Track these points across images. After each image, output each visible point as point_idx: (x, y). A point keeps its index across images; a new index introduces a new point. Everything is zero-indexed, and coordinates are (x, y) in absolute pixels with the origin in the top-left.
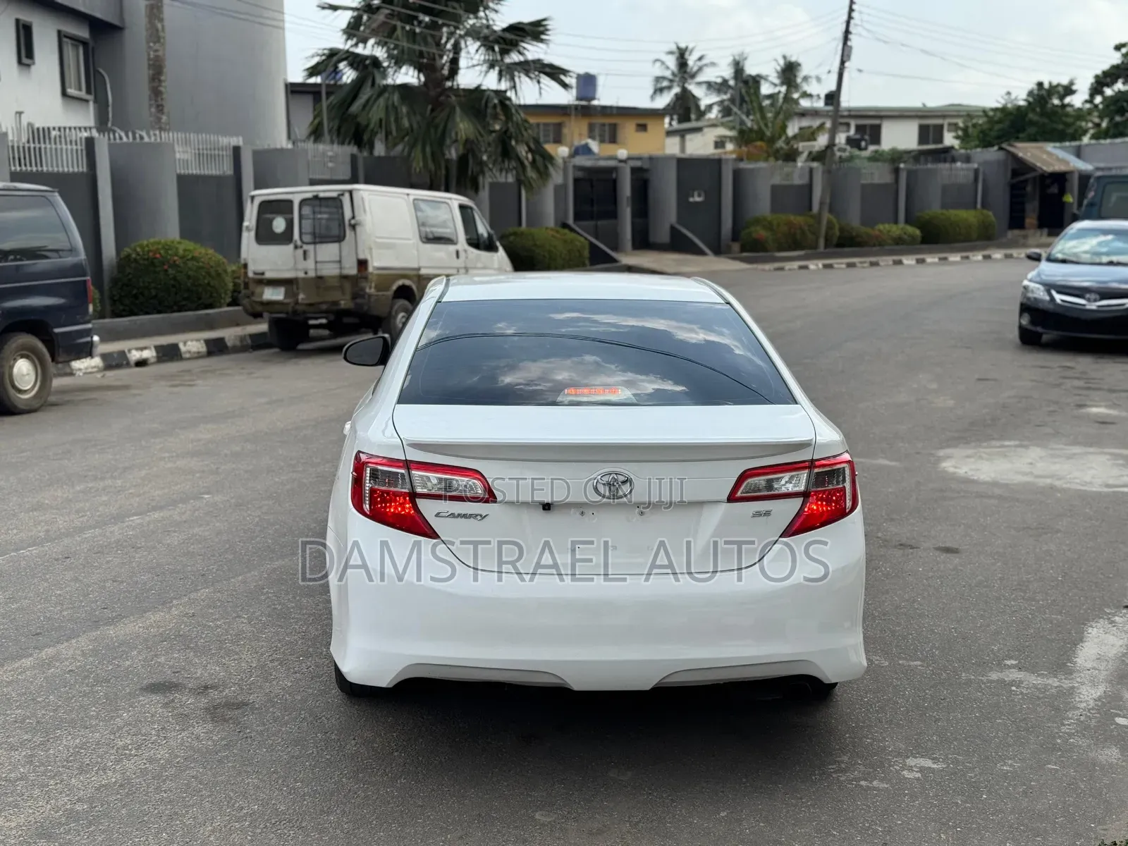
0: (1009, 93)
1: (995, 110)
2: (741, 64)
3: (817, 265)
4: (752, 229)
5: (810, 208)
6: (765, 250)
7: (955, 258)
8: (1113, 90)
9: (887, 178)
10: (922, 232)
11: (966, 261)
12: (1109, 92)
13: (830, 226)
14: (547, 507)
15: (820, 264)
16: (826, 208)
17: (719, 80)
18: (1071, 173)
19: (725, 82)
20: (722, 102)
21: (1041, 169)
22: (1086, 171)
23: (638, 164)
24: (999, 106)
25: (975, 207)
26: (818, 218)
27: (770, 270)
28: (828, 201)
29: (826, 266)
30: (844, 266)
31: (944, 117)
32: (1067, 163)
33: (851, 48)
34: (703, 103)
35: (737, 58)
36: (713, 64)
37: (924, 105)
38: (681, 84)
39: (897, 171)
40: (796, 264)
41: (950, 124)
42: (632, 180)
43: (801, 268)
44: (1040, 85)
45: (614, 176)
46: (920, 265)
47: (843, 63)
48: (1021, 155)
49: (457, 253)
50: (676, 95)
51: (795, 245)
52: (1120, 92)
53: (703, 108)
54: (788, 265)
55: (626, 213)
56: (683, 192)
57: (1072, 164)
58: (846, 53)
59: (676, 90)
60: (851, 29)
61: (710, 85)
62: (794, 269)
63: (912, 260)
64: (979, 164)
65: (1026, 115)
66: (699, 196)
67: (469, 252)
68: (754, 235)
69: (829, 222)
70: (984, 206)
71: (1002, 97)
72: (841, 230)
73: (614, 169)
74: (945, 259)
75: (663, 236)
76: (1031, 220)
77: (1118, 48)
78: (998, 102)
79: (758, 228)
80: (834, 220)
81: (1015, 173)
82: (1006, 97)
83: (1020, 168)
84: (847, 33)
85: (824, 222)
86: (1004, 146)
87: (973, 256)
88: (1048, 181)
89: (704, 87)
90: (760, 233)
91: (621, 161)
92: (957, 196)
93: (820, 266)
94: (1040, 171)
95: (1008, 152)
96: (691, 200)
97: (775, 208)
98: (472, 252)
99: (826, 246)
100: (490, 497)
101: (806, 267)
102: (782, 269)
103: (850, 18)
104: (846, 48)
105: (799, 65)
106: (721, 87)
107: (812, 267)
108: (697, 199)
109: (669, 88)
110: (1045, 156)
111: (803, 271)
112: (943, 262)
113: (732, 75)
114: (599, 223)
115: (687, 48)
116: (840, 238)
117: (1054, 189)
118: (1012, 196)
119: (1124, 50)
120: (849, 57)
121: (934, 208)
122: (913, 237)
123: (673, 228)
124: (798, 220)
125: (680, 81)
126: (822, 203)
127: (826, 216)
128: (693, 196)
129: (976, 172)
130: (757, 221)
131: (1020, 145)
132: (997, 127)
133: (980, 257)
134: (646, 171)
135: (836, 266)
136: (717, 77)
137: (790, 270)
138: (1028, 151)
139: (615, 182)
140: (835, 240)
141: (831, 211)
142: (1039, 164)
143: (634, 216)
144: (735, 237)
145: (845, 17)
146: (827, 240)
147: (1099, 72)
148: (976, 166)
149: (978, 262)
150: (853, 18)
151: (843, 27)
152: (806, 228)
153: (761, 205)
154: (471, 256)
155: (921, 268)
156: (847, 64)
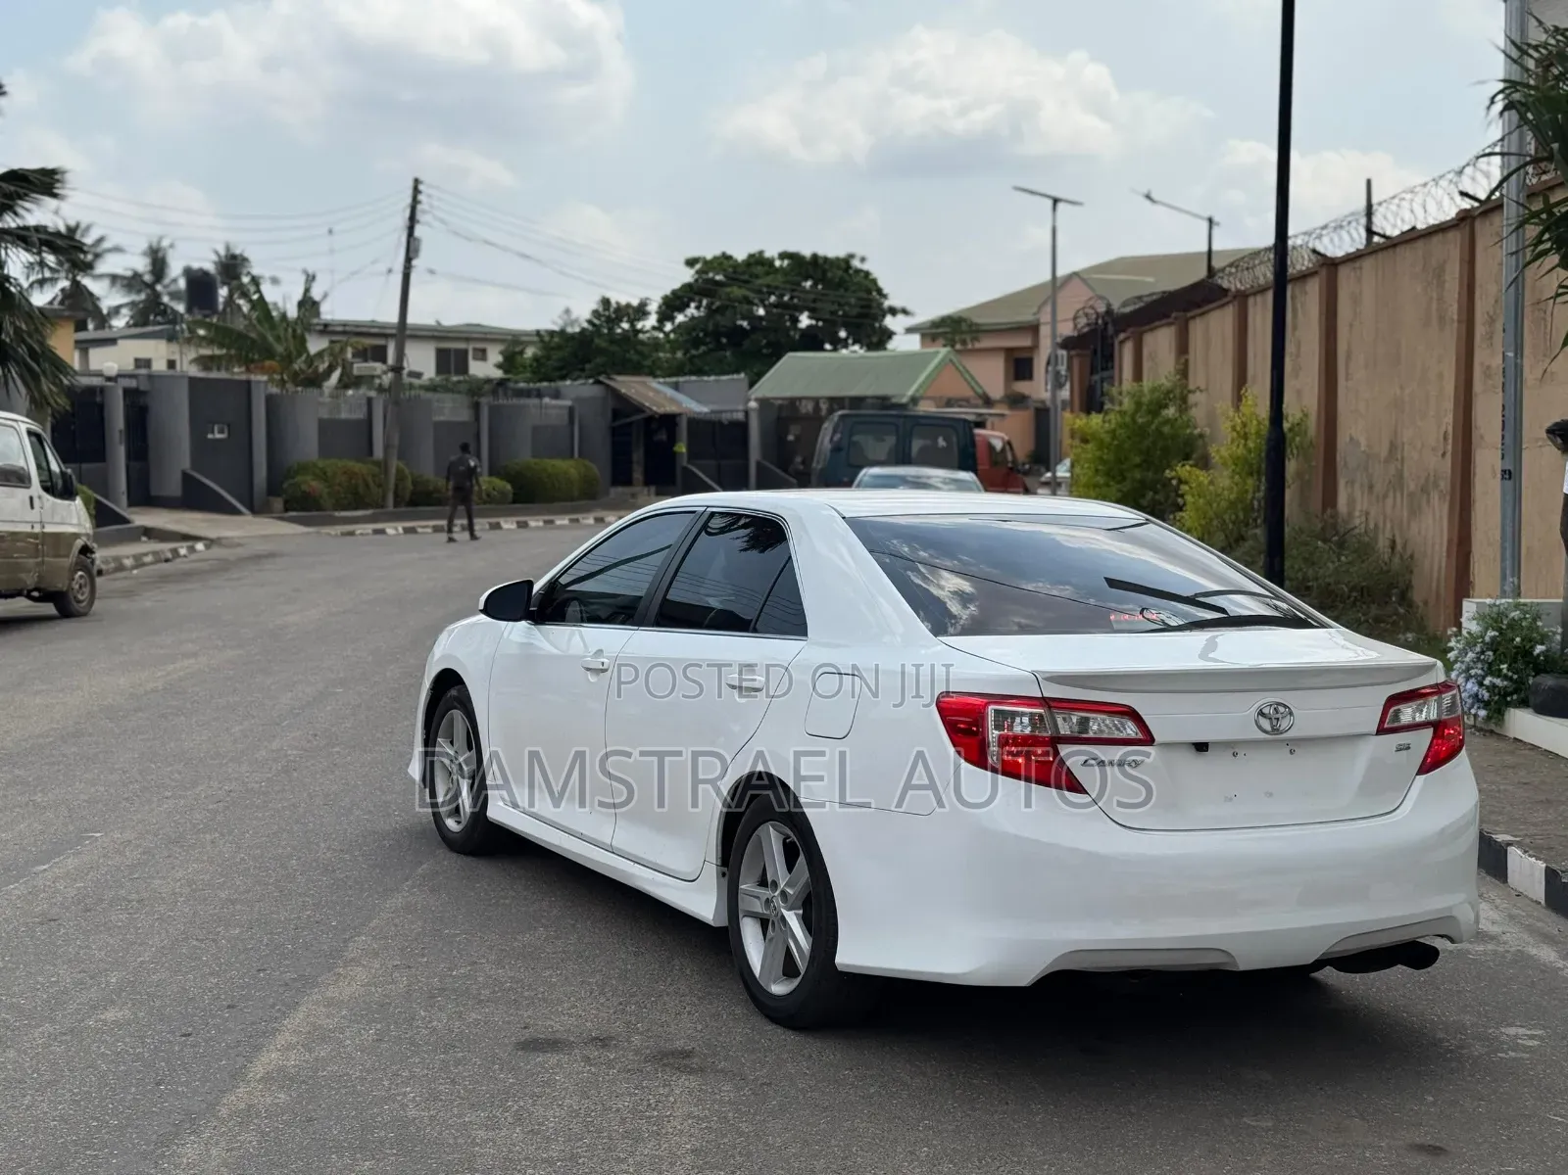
0: (567, 311)
1: (552, 333)
2: (160, 255)
3: (396, 529)
4: (299, 479)
5: (371, 452)
6: (319, 508)
7: (562, 521)
8: (686, 316)
9: (465, 415)
10: (513, 487)
11: (575, 524)
12: (680, 318)
13: (400, 477)
14: (1201, 747)
15: (400, 526)
16: (394, 452)
17: (129, 273)
18: (680, 415)
19: (136, 276)
20: (133, 304)
21: (651, 410)
22: (700, 413)
23: (132, 383)
24: (556, 328)
25: (572, 456)
26: (383, 465)
27: (336, 535)
28: (396, 441)
29: (407, 531)
30: (429, 530)
31: (468, 340)
32: (678, 403)
33: (418, 240)
34: (105, 306)
35: (155, 245)
36: (117, 249)
37: (438, 323)
38: (70, 276)
39: (476, 407)
40: (369, 527)
41: (475, 350)
42: (126, 406)
43: (377, 532)
44: (606, 302)
45: (98, 399)
46: (521, 530)
47: (408, 260)
48: (623, 391)
49: (31, 499)
50: (63, 290)
51: (358, 503)
52: (693, 318)
53: (105, 311)
54: (359, 529)
55: (119, 453)
56: (199, 426)
57: (684, 405)
58: (412, 248)
59: (65, 283)
60: (419, 216)
61: (114, 278)
62: (367, 534)
63: (512, 523)
64: (573, 400)
65: (592, 340)
66: (221, 431)
67: (45, 500)
68: (304, 487)
69: (399, 471)
70: (581, 454)
71: (560, 317)
72: (415, 483)
73: (102, 390)
74: (552, 522)
75: (173, 487)
76: (638, 474)
77: (691, 263)
78: (554, 323)
79: (308, 478)
80: (407, 471)
81: (616, 414)
82: (565, 317)
83: (623, 409)
84: (413, 220)
85: (393, 471)
86: (602, 378)
87: (583, 518)
88: (654, 426)
89: (106, 283)
90: (313, 485)
91: (109, 379)
92: (550, 441)
93: (401, 530)
94: (649, 413)
95: (608, 386)
96: (210, 436)
97: (325, 450)
98: (48, 500)
99: (396, 504)
100: (1148, 739)
101: (382, 532)
102: (351, 534)
103: (415, 202)
104: (412, 239)
105: (245, 260)
106: (132, 282)
107: (390, 531)
108: (218, 436)
109: (53, 280)
110: (651, 394)
111: (379, 537)
112: (549, 526)
113: (149, 268)
114: (85, 466)
115: (78, 226)
116: (413, 493)
117: (663, 436)
118: (614, 444)
119: (698, 266)
120: (417, 251)
121: (523, 456)
122: (503, 493)
123: (186, 477)
124: (357, 467)
125: (68, 271)
126: (387, 447)
127: (394, 464)
128: (213, 432)
129: (571, 410)
130: (304, 468)
131: (620, 378)
132: (556, 355)
133: (591, 521)
134: (144, 393)
135: (420, 530)
136: (126, 269)
137: (362, 534)
138: (631, 386)
139: (101, 407)
140: (407, 496)
141: (400, 458)
142: (647, 404)
143: (129, 457)
144: (273, 489)
145: (409, 200)
146: (396, 495)
147: (668, 292)
148: (568, 403)
149: (589, 526)
150: (420, 202)
151: (407, 214)
152: (370, 480)
153: (306, 445)
154: (47, 505)
155: (524, 533)
156: (414, 262)
